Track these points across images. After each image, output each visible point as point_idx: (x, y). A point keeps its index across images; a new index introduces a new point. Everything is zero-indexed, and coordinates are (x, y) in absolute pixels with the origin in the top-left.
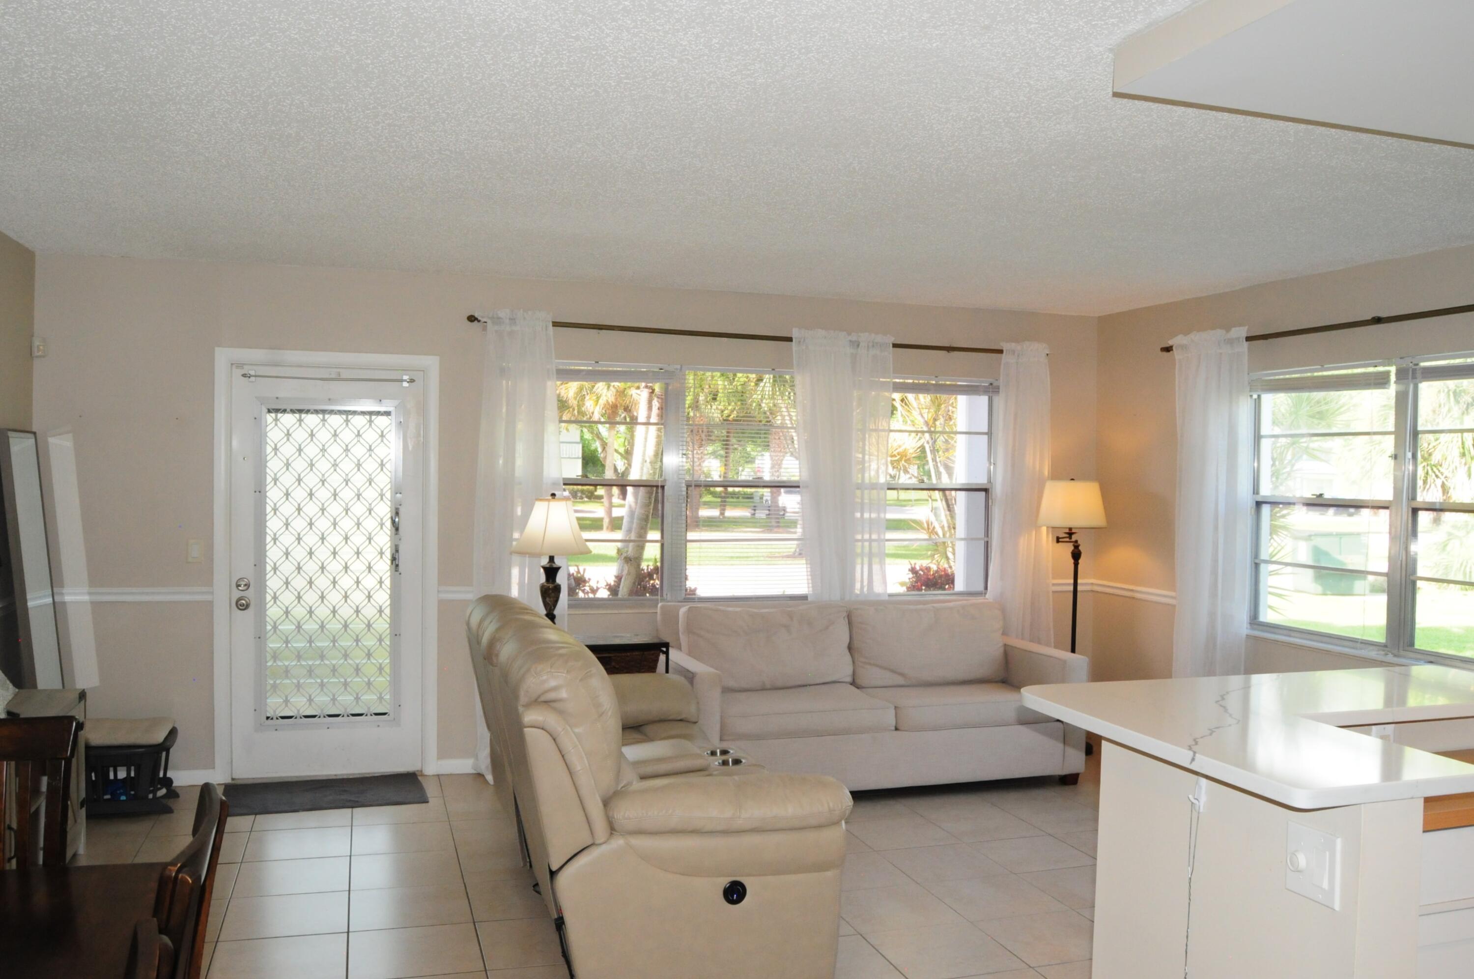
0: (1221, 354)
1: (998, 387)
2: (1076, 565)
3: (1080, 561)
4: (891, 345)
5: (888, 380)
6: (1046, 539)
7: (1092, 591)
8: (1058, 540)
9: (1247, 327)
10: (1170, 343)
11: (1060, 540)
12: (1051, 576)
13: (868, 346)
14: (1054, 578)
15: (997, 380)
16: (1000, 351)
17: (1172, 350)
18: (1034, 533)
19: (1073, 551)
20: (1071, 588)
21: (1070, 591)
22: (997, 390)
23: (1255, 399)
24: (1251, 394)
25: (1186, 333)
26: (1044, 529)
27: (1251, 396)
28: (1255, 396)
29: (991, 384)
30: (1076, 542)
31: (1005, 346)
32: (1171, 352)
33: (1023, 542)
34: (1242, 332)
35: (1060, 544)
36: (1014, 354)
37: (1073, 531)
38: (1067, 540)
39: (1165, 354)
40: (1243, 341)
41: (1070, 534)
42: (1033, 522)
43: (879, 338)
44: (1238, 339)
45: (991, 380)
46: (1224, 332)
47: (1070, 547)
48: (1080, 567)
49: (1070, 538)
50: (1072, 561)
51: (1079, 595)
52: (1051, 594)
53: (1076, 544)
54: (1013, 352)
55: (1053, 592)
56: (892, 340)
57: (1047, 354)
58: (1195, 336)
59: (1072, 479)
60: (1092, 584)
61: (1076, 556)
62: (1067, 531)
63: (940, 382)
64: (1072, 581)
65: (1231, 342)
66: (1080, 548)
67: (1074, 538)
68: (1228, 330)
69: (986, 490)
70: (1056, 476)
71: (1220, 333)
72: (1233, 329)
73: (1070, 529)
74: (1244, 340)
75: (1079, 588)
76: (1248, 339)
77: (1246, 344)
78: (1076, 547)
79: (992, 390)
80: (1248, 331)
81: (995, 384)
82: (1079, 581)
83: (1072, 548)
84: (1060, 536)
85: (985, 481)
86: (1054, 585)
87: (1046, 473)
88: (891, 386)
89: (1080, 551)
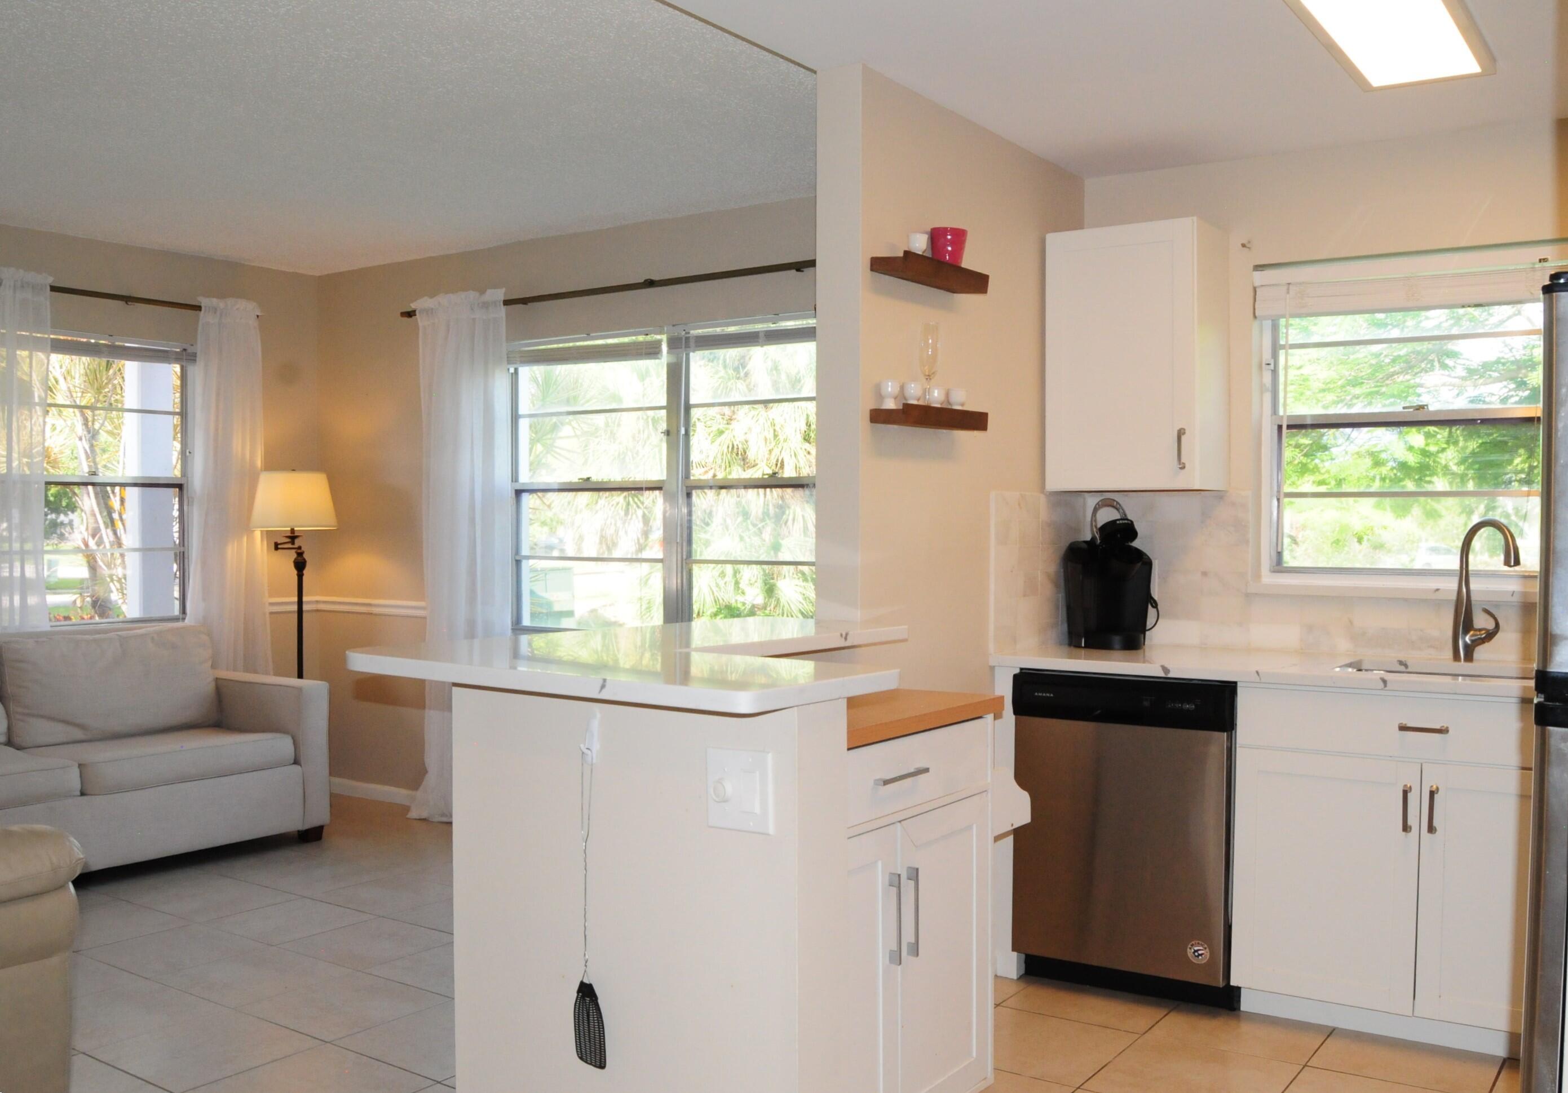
0: (474, 320)
1: (195, 355)
2: (300, 577)
3: (305, 572)
4: (48, 288)
5: (46, 336)
6: (260, 545)
7: (318, 611)
8: (277, 546)
9: (504, 290)
10: (413, 306)
11: (279, 546)
12: (267, 594)
13: (15, 286)
14: (271, 596)
15: (192, 345)
16: (198, 308)
17: (415, 315)
18: (245, 539)
19: (295, 559)
20: (295, 608)
21: (294, 612)
22: (192, 358)
23: (512, 374)
24: (509, 366)
25: (432, 296)
26: (258, 534)
27: (508, 369)
28: (512, 370)
29: (185, 350)
30: (300, 548)
31: (204, 302)
32: (413, 317)
33: (231, 550)
34: (499, 294)
35: (279, 551)
36: (215, 313)
37: (296, 534)
38: (290, 546)
39: (406, 319)
40: (500, 305)
41: (292, 538)
42: (244, 525)
43: (31, 277)
44: (495, 303)
45: (185, 346)
46: (477, 294)
47: (293, 555)
48: (304, 578)
49: (293, 543)
50: (295, 572)
51: (304, 615)
52: (268, 615)
53: (299, 551)
54: (215, 310)
55: (271, 613)
56: (50, 280)
57: (258, 316)
58: (444, 299)
59: (294, 470)
60: (317, 602)
61: (300, 565)
62: (288, 535)
63: (117, 343)
64: (296, 599)
65: (485, 305)
66: (305, 556)
67: (298, 543)
68: (482, 292)
69: (180, 487)
70: (273, 464)
71: (472, 295)
72: (489, 292)
73: (292, 532)
74: (502, 303)
75: (305, 607)
76: (507, 303)
77: (503, 309)
78: (300, 554)
79: (186, 357)
80: (505, 294)
81: (190, 350)
82: (305, 599)
83: (295, 556)
84: (279, 542)
85: (177, 473)
86: (272, 604)
87: (259, 463)
88: (49, 343)
89: (304, 559)
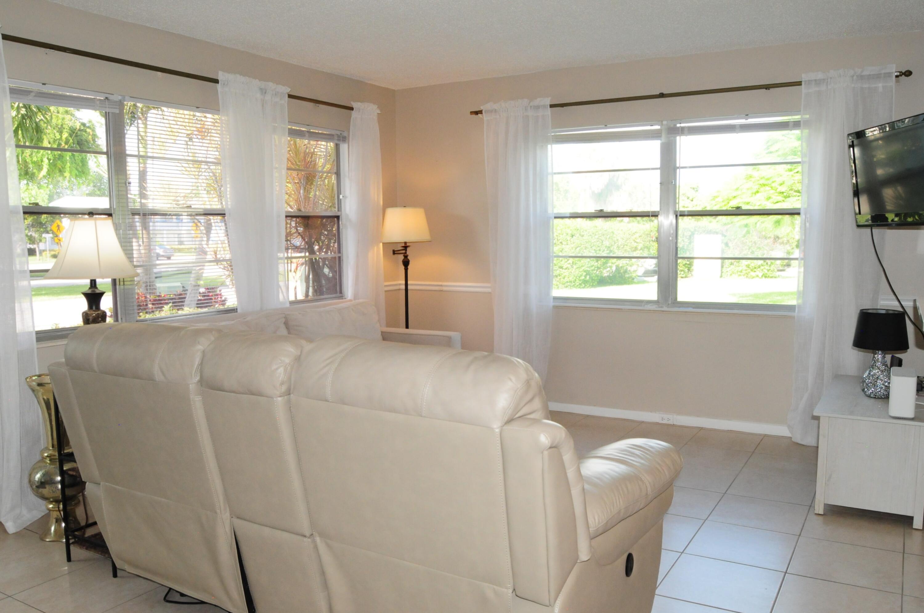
0: (527, 116)
2: (406, 270)
3: (409, 267)
4: (287, 96)
8: (394, 252)
9: (550, 98)
10: (480, 108)
11: (396, 252)
13: (272, 94)
14: (385, 281)
16: (351, 108)
17: (482, 113)
19: (403, 260)
20: (404, 287)
26: (381, 244)
30: (406, 253)
32: (481, 115)
34: (546, 101)
35: (396, 255)
36: (359, 112)
37: (408, 244)
38: (401, 252)
39: (475, 116)
40: (547, 107)
41: (406, 247)
44: (544, 106)
45: (339, 131)
46: (529, 101)
47: (401, 257)
48: (409, 271)
49: (405, 250)
50: (403, 267)
51: (409, 292)
52: (383, 292)
53: (406, 255)
54: (360, 109)
55: (386, 291)
56: (288, 91)
57: (378, 113)
59: (405, 207)
61: (406, 263)
62: (404, 245)
63: (311, 130)
64: (404, 282)
65: (537, 108)
66: (409, 257)
67: (408, 250)
68: (531, 99)
69: (338, 218)
71: (526, 101)
72: (539, 99)
73: (405, 243)
74: (549, 106)
75: (409, 287)
76: (552, 106)
77: (549, 111)
78: (406, 257)
79: (338, 138)
80: (551, 101)
81: (342, 134)
82: (409, 282)
83: (403, 258)
84: (396, 250)
85: (336, 211)
86: (386, 286)
87: (382, 203)
89: (408, 260)
